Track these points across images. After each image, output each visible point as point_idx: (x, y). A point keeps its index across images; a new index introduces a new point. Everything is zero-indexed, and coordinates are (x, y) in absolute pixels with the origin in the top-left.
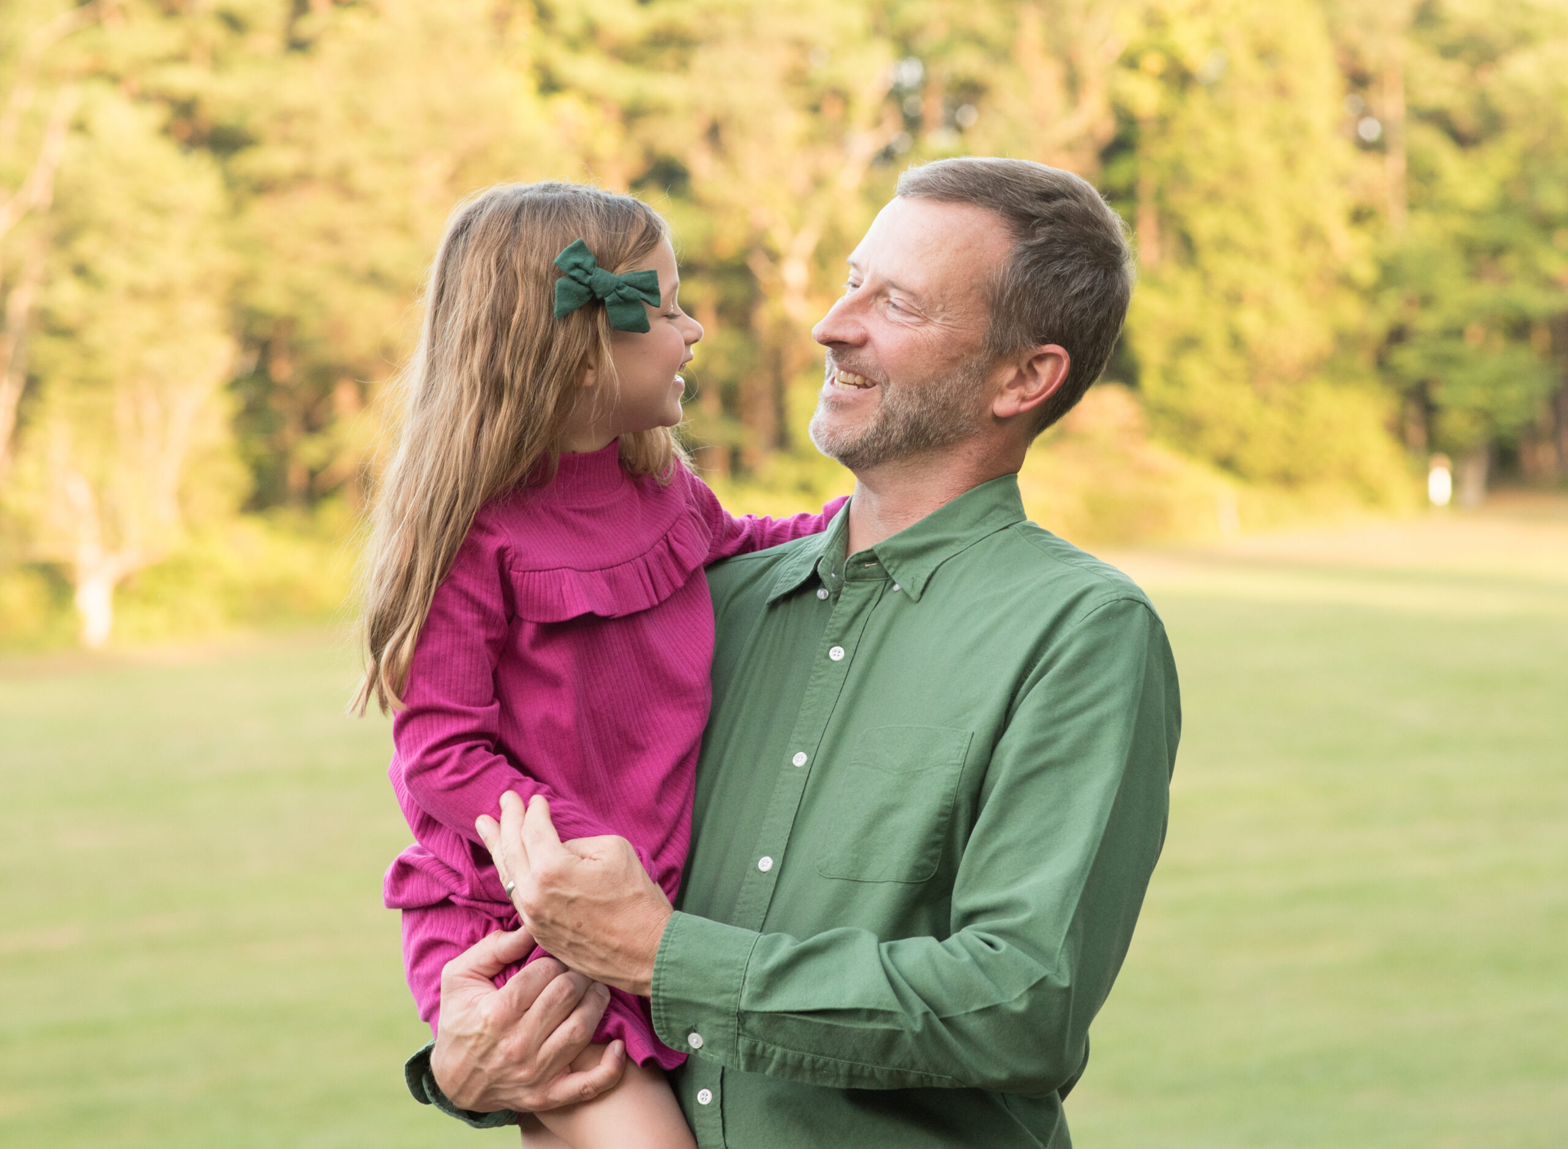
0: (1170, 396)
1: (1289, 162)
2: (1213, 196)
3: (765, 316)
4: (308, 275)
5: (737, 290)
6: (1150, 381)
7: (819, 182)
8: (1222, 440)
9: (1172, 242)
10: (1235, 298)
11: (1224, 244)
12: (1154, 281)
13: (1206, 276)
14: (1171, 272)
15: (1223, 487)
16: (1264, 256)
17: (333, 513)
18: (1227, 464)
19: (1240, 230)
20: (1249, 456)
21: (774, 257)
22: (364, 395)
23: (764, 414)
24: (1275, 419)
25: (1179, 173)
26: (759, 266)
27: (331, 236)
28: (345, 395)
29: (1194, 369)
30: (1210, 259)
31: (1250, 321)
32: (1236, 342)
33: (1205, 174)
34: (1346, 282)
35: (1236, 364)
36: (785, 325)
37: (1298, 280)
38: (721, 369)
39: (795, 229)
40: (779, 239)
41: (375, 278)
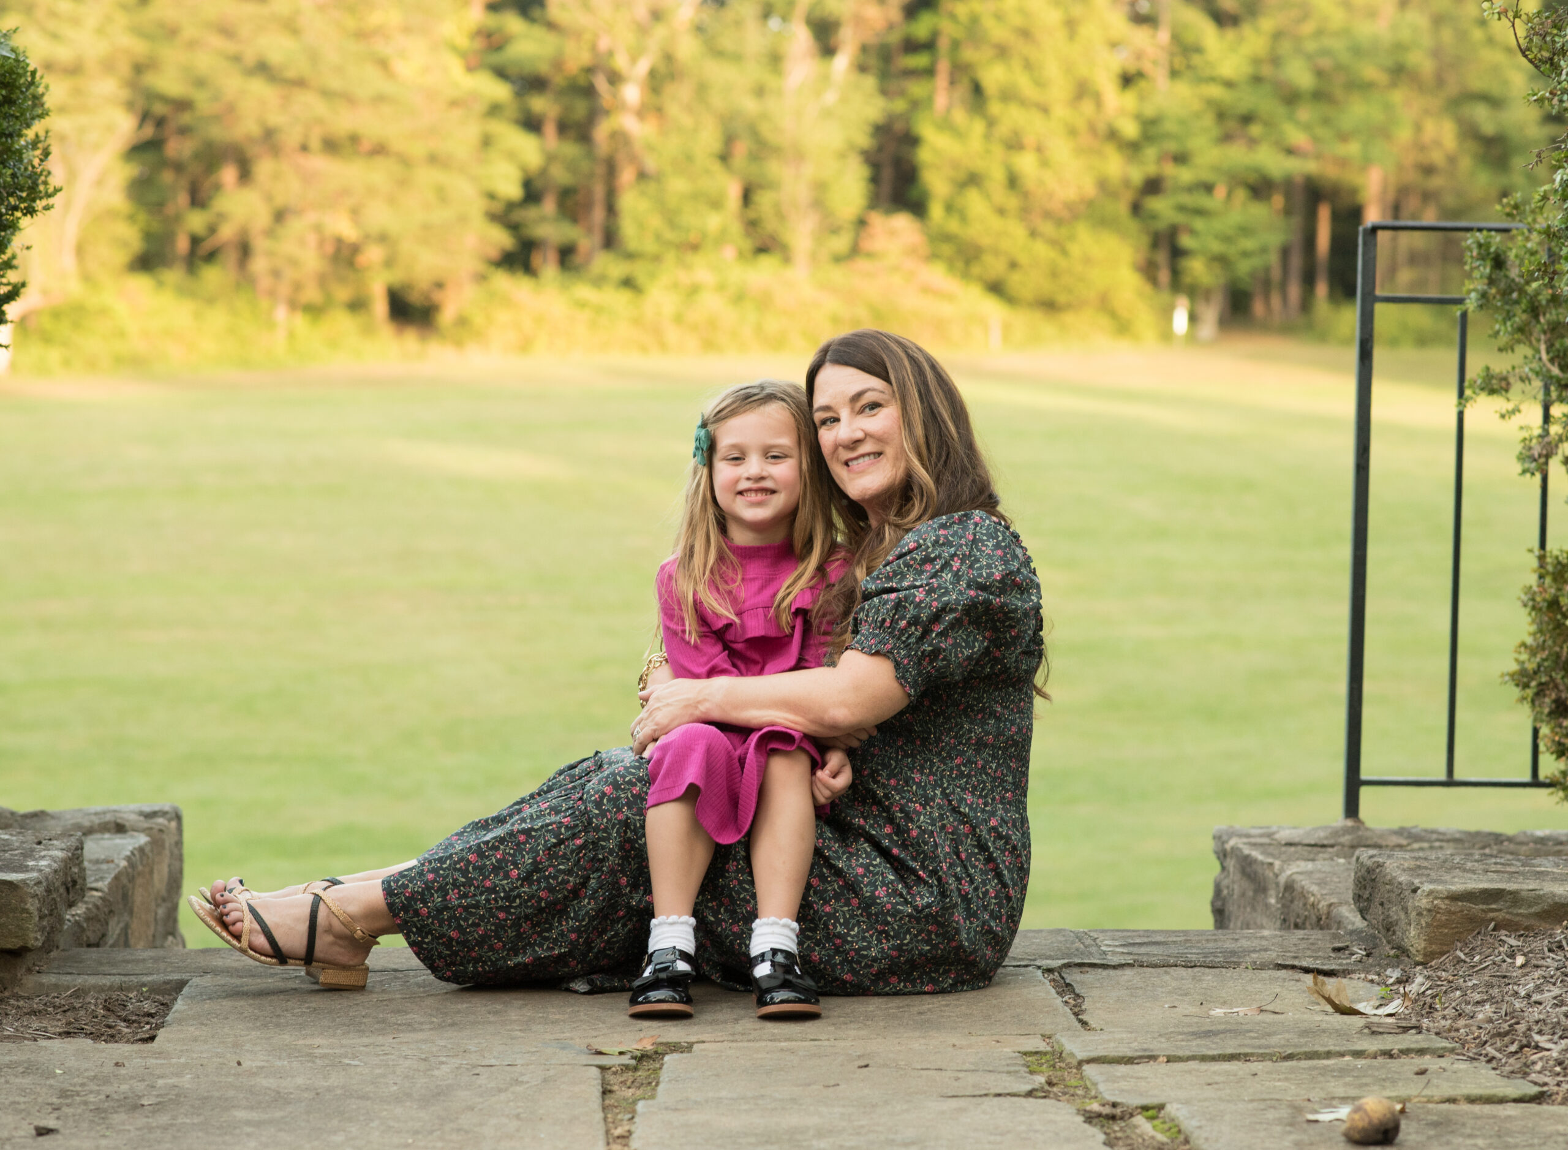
0: (953, 226)
1: (1071, 25)
2: (1002, 52)
3: (601, 132)
4: (204, 62)
5: (580, 108)
6: (936, 211)
7: (657, 15)
8: (995, 267)
9: (963, 89)
10: (1014, 144)
11: (1008, 95)
12: (946, 125)
13: (991, 123)
14: (959, 116)
15: (992, 308)
16: (1044, 110)
17: (213, 276)
18: (996, 288)
19: (1024, 83)
20: (1015, 281)
21: (615, 78)
22: (245, 174)
23: (598, 215)
24: (1042, 250)
25: (974, 29)
26: (601, 83)
27: (226, 31)
28: (228, 174)
29: (974, 202)
30: (995, 108)
31: (1026, 163)
32: (1013, 181)
33: (997, 32)
34: (1113, 135)
35: (1012, 202)
36: (620, 137)
37: (1072, 132)
38: (560, 175)
39: (634, 59)
40: (620, 62)
41: (263, 69)
